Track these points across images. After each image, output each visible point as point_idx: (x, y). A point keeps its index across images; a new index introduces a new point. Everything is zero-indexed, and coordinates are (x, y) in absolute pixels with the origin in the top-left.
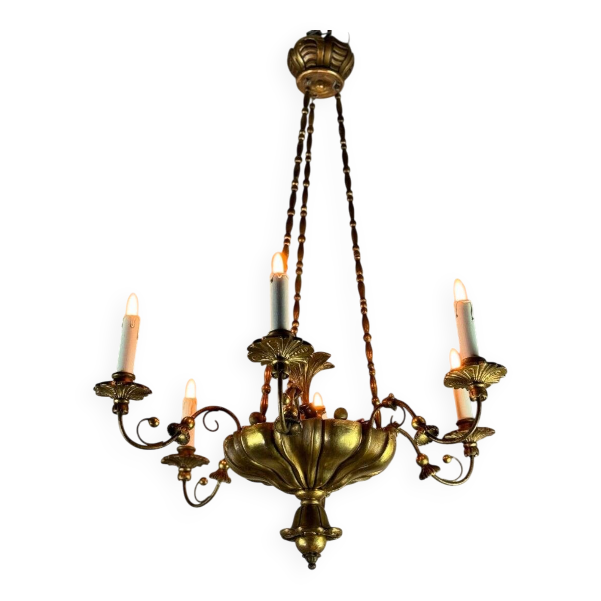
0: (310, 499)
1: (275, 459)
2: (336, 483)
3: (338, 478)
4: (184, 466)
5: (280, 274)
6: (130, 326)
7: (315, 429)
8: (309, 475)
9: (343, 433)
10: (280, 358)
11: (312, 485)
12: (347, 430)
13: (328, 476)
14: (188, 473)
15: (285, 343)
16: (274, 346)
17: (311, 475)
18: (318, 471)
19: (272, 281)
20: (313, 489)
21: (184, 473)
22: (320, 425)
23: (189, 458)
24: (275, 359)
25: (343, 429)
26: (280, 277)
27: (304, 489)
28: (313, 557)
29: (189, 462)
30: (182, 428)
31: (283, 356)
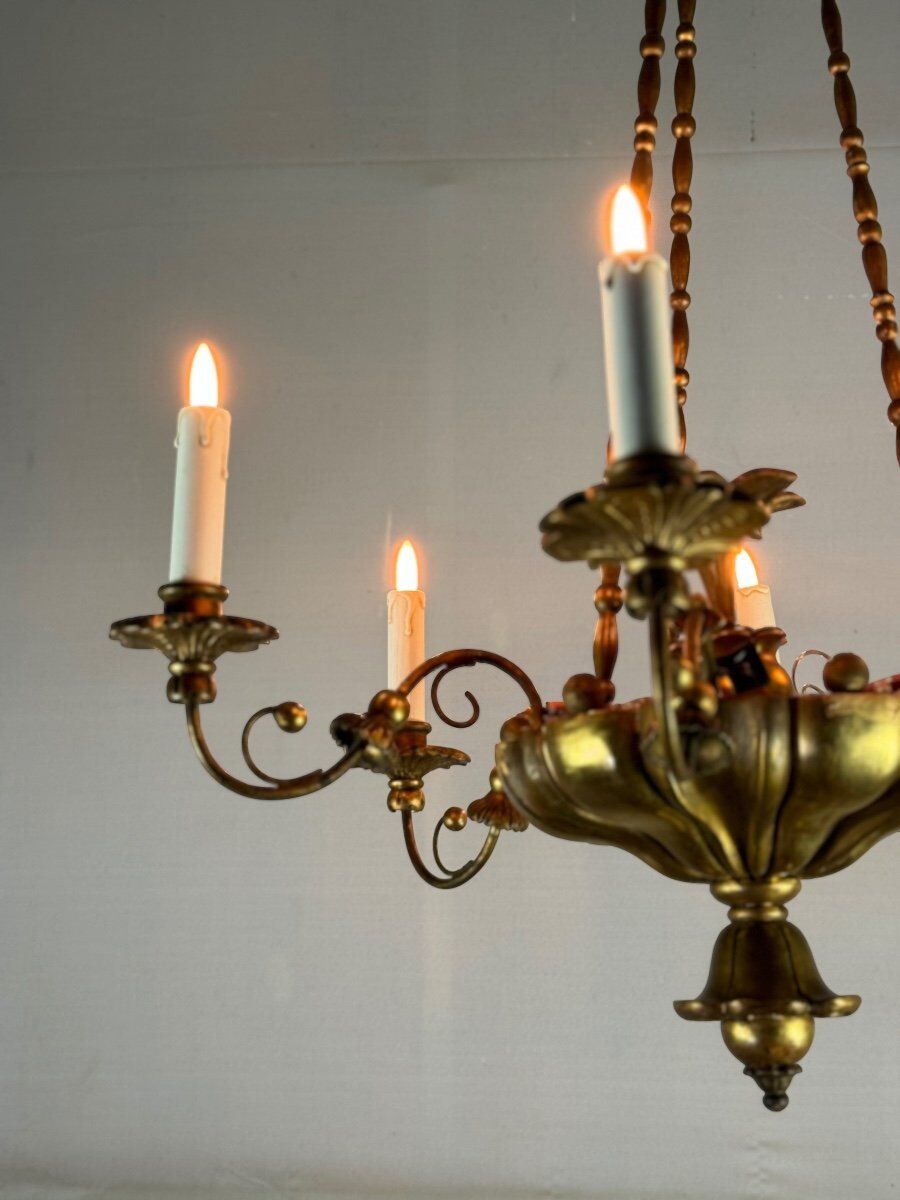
0: (758, 907)
1: (650, 810)
2: (835, 859)
3: (841, 845)
4: (402, 774)
5: (635, 258)
6: (199, 442)
7: (769, 727)
8: (751, 848)
9: (857, 734)
10: (653, 552)
11: (763, 870)
12: (868, 724)
13: (810, 846)
14: (415, 793)
15: (668, 501)
16: (632, 514)
17: (758, 849)
18: (781, 833)
19: (610, 283)
20: (766, 879)
21: (404, 795)
22: (782, 717)
23: (414, 756)
24: (637, 555)
25: (857, 723)
26: (635, 268)
27: (737, 880)
28: (779, 1077)
29: (413, 766)
30: (371, 731)
31: (663, 542)
